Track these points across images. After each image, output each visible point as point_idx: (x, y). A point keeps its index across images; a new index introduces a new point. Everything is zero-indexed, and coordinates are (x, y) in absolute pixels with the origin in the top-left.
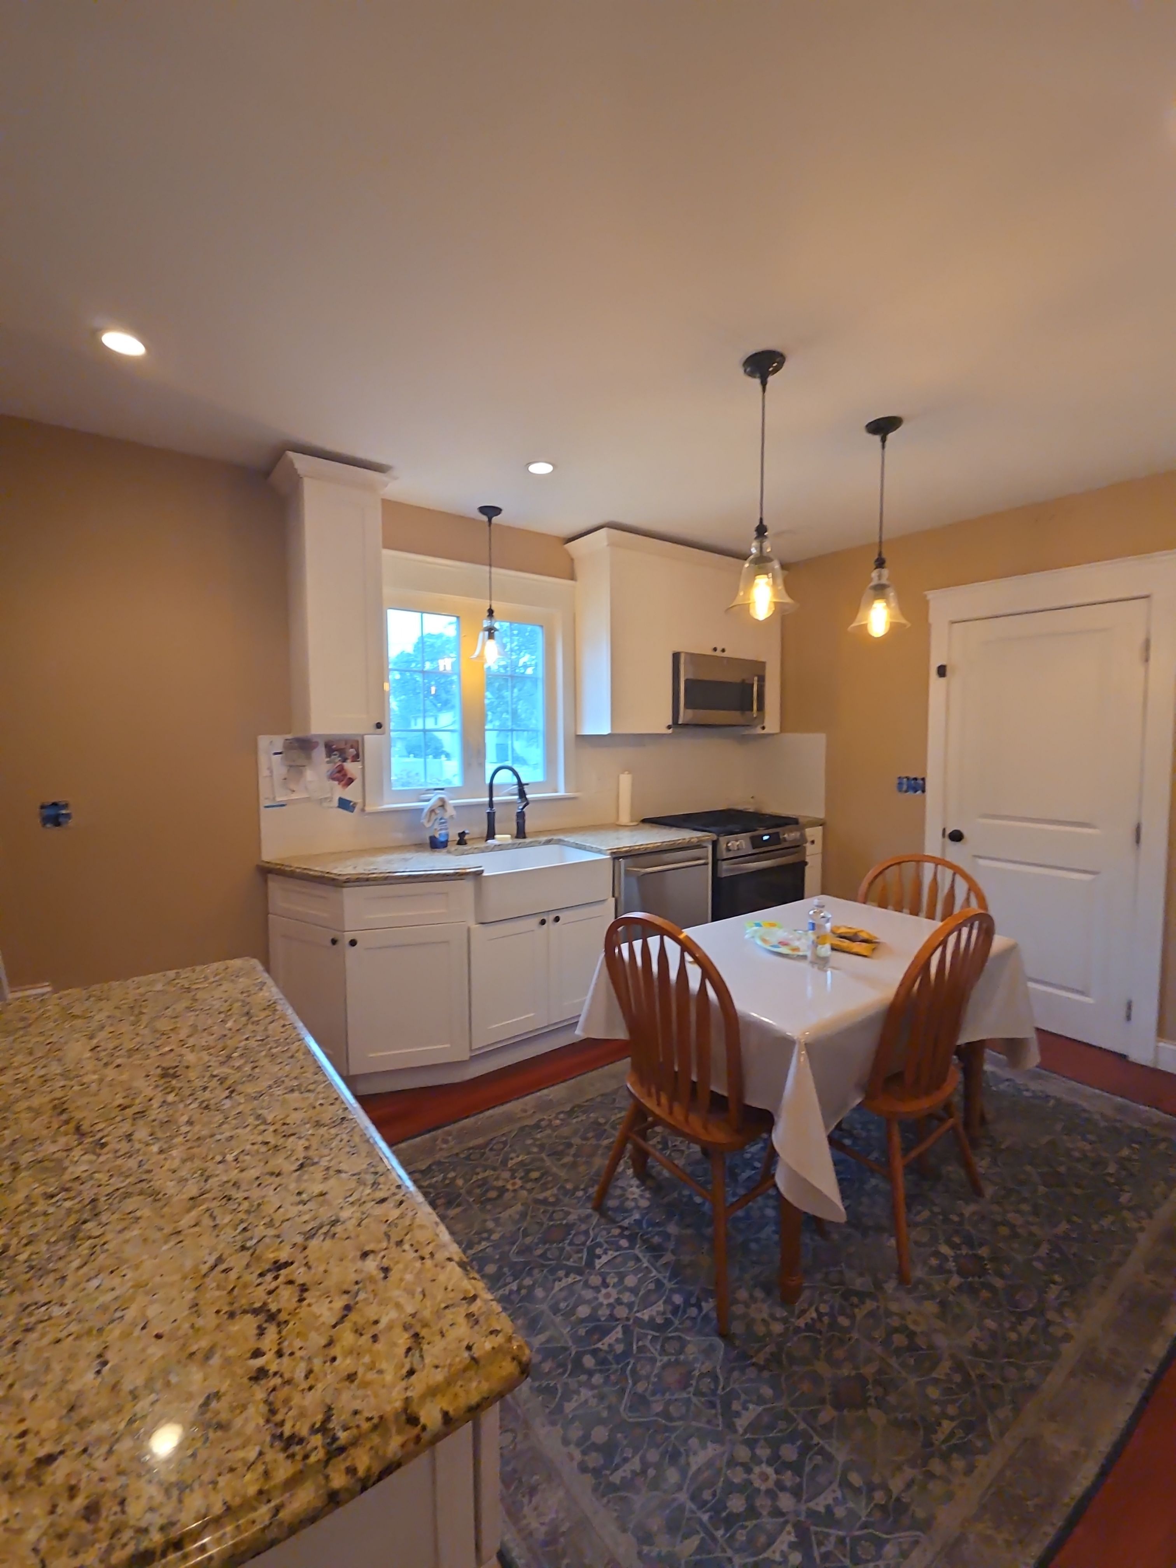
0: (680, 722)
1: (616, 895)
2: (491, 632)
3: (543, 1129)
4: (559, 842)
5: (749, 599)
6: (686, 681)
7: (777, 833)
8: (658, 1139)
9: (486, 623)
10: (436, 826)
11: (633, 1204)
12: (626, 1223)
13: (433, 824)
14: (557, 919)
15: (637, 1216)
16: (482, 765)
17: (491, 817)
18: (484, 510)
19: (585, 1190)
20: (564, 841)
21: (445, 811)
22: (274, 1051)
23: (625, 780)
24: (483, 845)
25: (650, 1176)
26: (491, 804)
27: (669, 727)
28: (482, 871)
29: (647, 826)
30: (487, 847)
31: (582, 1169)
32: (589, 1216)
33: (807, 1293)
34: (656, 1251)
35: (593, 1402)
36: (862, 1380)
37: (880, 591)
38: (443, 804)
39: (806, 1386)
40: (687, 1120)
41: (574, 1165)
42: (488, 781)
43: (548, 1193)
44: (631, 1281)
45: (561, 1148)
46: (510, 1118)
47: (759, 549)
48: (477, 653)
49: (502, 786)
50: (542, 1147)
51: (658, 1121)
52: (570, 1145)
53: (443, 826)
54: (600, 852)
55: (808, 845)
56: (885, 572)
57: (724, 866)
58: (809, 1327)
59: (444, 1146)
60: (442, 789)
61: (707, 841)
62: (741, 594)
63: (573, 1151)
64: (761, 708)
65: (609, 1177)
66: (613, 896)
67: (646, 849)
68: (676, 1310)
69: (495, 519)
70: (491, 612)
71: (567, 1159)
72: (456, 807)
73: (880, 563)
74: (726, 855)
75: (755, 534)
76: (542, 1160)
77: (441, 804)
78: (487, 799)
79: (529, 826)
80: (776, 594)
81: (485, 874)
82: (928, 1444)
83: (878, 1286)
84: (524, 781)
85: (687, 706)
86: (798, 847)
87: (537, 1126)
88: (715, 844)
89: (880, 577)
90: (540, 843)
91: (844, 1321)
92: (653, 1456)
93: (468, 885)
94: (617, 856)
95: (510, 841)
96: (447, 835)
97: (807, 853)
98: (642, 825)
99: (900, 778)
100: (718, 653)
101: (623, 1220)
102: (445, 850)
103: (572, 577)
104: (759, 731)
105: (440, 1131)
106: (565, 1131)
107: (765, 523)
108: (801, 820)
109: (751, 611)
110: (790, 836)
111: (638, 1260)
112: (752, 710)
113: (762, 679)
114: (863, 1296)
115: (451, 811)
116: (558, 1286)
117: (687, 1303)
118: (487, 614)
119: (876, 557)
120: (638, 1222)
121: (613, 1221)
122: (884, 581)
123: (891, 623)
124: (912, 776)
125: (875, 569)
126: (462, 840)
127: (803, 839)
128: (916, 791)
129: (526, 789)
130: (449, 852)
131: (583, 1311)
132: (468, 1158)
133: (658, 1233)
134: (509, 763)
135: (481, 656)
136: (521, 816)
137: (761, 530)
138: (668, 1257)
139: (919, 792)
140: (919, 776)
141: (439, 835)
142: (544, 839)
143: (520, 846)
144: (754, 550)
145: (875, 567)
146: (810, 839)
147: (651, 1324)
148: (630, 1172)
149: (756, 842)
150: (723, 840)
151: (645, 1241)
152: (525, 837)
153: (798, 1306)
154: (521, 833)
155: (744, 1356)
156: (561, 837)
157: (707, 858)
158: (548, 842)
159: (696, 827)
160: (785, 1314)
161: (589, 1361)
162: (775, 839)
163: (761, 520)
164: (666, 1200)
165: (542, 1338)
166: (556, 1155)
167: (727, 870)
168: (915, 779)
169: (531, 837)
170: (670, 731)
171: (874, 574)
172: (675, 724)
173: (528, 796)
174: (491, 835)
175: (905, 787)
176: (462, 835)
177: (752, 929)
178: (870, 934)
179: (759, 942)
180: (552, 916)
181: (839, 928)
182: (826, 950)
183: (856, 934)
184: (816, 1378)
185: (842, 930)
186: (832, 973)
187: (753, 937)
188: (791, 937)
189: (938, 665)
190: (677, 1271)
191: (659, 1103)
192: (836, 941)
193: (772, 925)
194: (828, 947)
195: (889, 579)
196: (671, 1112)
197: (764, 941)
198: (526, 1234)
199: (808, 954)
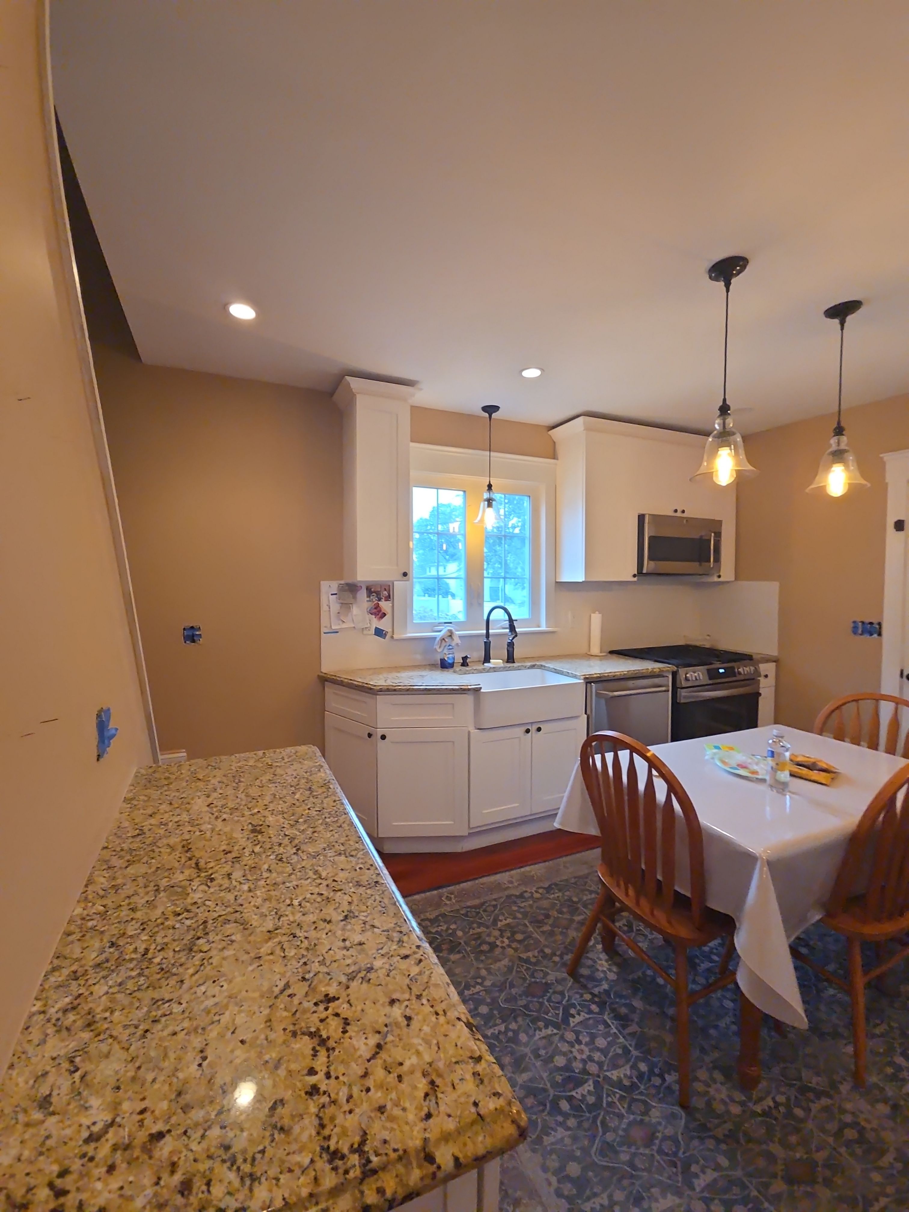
0: (645, 571)
1: (588, 712)
2: (490, 502)
3: (526, 900)
4: (541, 667)
5: (712, 468)
6: (650, 538)
7: (733, 668)
8: (624, 922)
9: (486, 495)
10: (446, 651)
11: (602, 975)
12: (596, 991)
13: (443, 650)
14: (539, 729)
15: (605, 986)
16: (481, 605)
17: (487, 645)
18: (484, 408)
20: (545, 666)
21: (453, 639)
22: (327, 820)
23: (596, 619)
24: (481, 667)
25: (617, 954)
26: (488, 635)
27: (634, 576)
28: (481, 688)
29: (615, 657)
30: (484, 669)
31: (558, 938)
32: (564, 980)
33: (764, 1083)
34: (623, 1020)
35: (568, 1141)
37: (838, 456)
38: (451, 635)
39: (761, 1163)
40: (652, 913)
41: (551, 934)
42: (485, 618)
43: (530, 954)
44: (601, 1042)
45: (541, 917)
47: (722, 425)
48: (478, 518)
49: (497, 621)
50: (525, 914)
51: (624, 908)
52: (547, 916)
53: (451, 652)
54: (575, 677)
55: (762, 679)
56: (844, 439)
57: (683, 693)
58: (766, 1113)
59: (448, 902)
60: (451, 623)
61: (667, 671)
62: (705, 464)
63: (551, 921)
64: (717, 559)
65: (582, 950)
66: (586, 713)
67: (614, 676)
68: (641, 1076)
69: (494, 415)
70: (490, 487)
71: (547, 928)
72: (461, 637)
73: (839, 431)
74: (684, 684)
75: (718, 413)
76: (525, 925)
77: (449, 634)
78: (485, 632)
79: (516, 655)
80: (738, 463)
81: (482, 690)
83: (834, 1085)
84: (514, 618)
85: (650, 558)
86: (753, 680)
87: (521, 896)
88: (675, 674)
89: (839, 443)
90: (525, 667)
91: (799, 1112)
92: (619, 1196)
93: (469, 699)
94: (589, 681)
95: (502, 665)
96: (454, 658)
97: (761, 686)
98: (610, 656)
99: (854, 622)
100: (679, 514)
101: (594, 988)
102: (451, 670)
103: (554, 457)
104: (716, 579)
105: (444, 890)
106: (544, 904)
107: (728, 402)
108: (754, 657)
109: (715, 479)
110: (744, 670)
111: (607, 1026)
112: (710, 561)
113: (718, 535)
114: (819, 1094)
115: (457, 640)
116: (538, 1034)
117: (652, 1072)
118: (487, 488)
119: (835, 425)
120: (607, 992)
121: (585, 987)
122: (843, 446)
123: (850, 484)
124: (867, 621)
125: (834, 436)
126: (465, 662)
127: (757, 673)
128: (871, 635)
129: (515, 623)
130: (455, 672)
131: (560, 1061)
132: (466, 914)
133: (625, 1005)
134: (502, 604)
135: (482, 521)
136: (511, 645)
137: (724, 410)
138: (633, 1028)
139: (875, 635)
140: (875, 621)
141: (448, 658)
142: (529, 664)
143: (509, 669)
144: (717, 426)
145: (833, 434)
146: (763, 673)
147: (619, 1082)
148: (600, 947)
149: (713, 674)
150: (682, 672)
151: (613, 1010)
152: (514, 662)
153: (755, 1093)
154: (510, 659)
155: (703, 1128)
156: (543, 663)
157: (668, 686)
158: (533, 667)
159: (658, 659)
160: (743, 1098)
161: (564, 1105)
162: (730, 672)
163: (725, 400)
164: (630, 977)
165: (525, 1077)
166: (537, 923)
167: (686, 697)
168: (871, 623)
169: (518, 662)
170: (635, 579)
171: (833, 441)
172: (640, 572)
173: (517, 630)
174: (487, 659)
175: (860, 631)
176: (465, 658)
177: (710, 752)
178: (827, 764)
179: (719, 763)
180: (535, 727)
181: (796, 756)
182: (784, 776)
183: (814, 764)
184: (771, 1158)
185: (800, 759)
186: (790, 797)
187: (713, 758)
188: (750, 761)
189: (896, 520)
190: (641, 1042)
191: (627, 894)
192: (796, 769)
193: (732, 749)
194: (787, 773)
195: (847, 445)
196: (638, 903)
197: (724, 762)
198: (512, 986)
199: (767, 778)
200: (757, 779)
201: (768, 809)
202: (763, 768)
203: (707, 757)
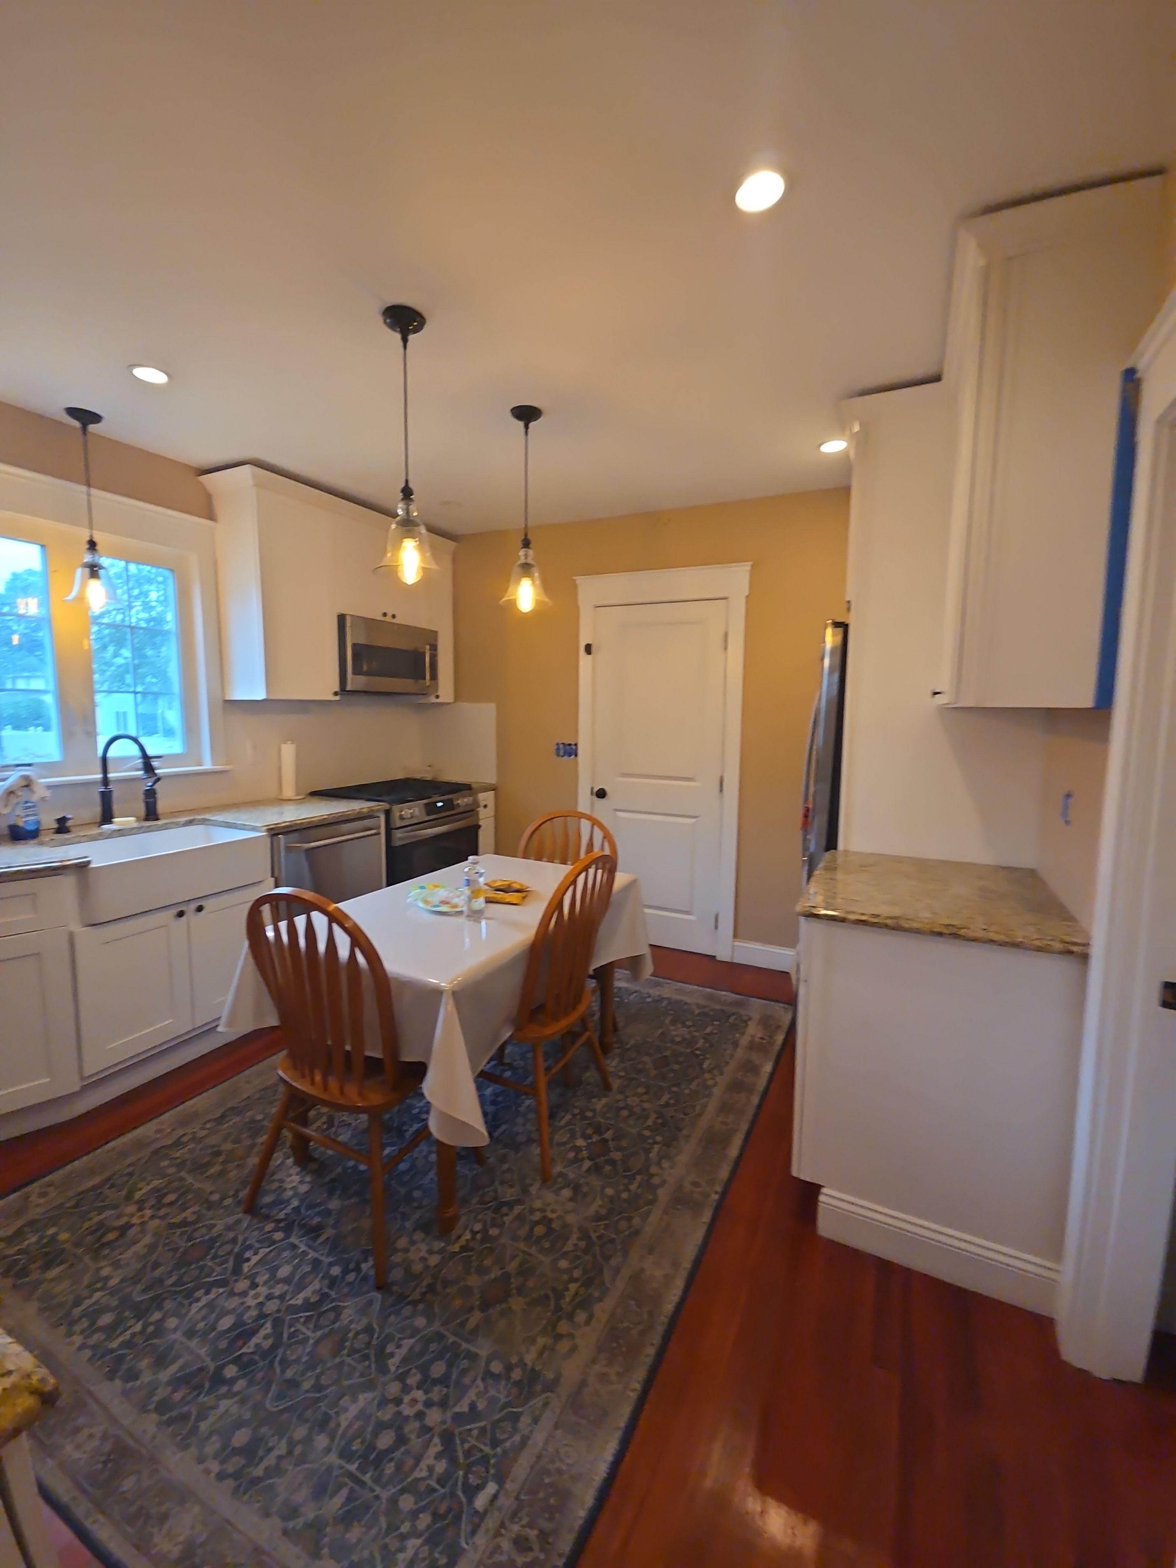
0: (349, 688)
1: (276, 874)
2: (94, 570)
3: (185, 1144)
4: (204, 822)
5: (397, 562)
6: (354, 645)
7: (451, 800)
8: (324, 1119)
9: (88, 558)
10: (19, 811)
11: (290, 1193)
12: (282, 1215)
13: (13, 810)
14: (200, 909)
15: (295, 1203)
16: (92, 734)
17: (106, 799)
18: (73, 412)
19: (235, 1196)
20: (208, 820)
21: (33, 792)
23: (288, 751)
24: (95, 831)
25: (313, 1159)
26: (106, 781)
27: (336, 694)
28: (89, 862)
29: (315, 799)
30: (101, 834)
31: (233, 1174)
32: (238, 1222)
33: (463, 1220)
34: (313, 1232)
35: (234, 1409)
36: (506, 1277)
37: (526, 569)
38: (27, 784)
39: (458, 1303)
40: (342, 1092)
41: (222, 1173)
42: (99, 754)
43: (187, 1213)
44: (284, 1271)
46: (139, 1144)
47: (406, 511)
48: (74, 594)
49: (122, 760)
50: (181, 1166)
51: (315, 1102)
52: (218, 1154)
53: (29, 811)
54: (254, 829)
55: (481, 810)
56: (531, 552)
57: (398, 834)
58: (464, 1249)
59: (42, 1201)
60: (29, 765)
61: (378, 810)
62: (389, 555)
64: (434, 677)
65: (262, 1172)
66: (272, 876)
67: (309, 823)
68: (333, 1282)
69: (92, 428)
70: (92, 545)
71: (215, 1169)
72: (50, 787)
73: (526, 544)
74: (399, 823)
75: (401, 495)
76: (182, 1179)
77: (24, 783)
78: (99, 776)
79: (161, 806)
80: (424, 559)
81: (92, 865)
82: (559, 1309)
83: (525, 1191)
84: (150, 752)
85: (355, 672)
86: (472, 811)
87: (178, 1144)
88: (388, 813)
89: (526, 556)
90: (178, 825)
91: (494, 1232)
92: (300, 1432)
93: (68, 882)
94: (274, 832)
95: (136, 825)
96: (38, 822)
97: (481, 817)
98: (309, 798)
99: (557, 744)
100: (388, 619)
101: (278, 1213)
102: (35, 841)
103: (211, 516)
104: (433, 700)
105: (35, 1185)
106: (214, 1140)
107: (411, 485)
108: (474, 786)
109: (400, 574)
110: (463, 801)
111: (294, 1247)
112: (425, 679)
113: (434, 648)
114: (511, 1205)
115: (40, 792)
116: (196, 1307)
117: (346, 1272)
118: (87, 546)
119: (523, 537)
120: (297, 1210)
121: (267, 1218)
122: (530, 561)
123: (536, 600)
124: (567, 742)
125: (523, 548)
126: (62, 826)
127: (476, 804)
128: (570, 756)
129: (155, 763)
130: (41, 844)
131: (226, 1323)
132: (77, 1205)
133: (319, 1214)
134: (133, 732)
135: (81, 598)
136: (150, 794)
137: (407, 493)
138: (329, 1233)
139: (573, 757)
140: (573, 743)
141: (25, 821)
142: (183, 819)
143: (149, 830)
144: (400, 512)
145: (521, 546)
146: (482, 803)
147: (307, 1306)
148: (290, 1161)
149: (431, 808)
150: (396, 808)
151: (302, 1226)
152: (157, 819)
153: (454, 1234)
154: (151, 814)
155: (402, 1298)
156: (207, 816)
157: (379, 827)
158: (190, 823)
159: (370, 797)
160: (443, 1245)
161: (231, 1371)
162: (449, 805)
163: (407, 481)
164: (327, 1179)
165: (173, 1369)
166: (199, 1168)
167: (401, 839)
168: (570, 745)
169: (165, 818)
170: (337, 698)
171: (522, 553)
172: (343, 690)
173: (157, 771)
174: (107, 817)
175: (562, 753)
176: (62, 821)
177: (415, 892)
178: (522, 885)
179: (421, 905)
180: (194, 905)
181: (495, 881)
182: (479, 903)
183: (509, 886)
184: (467, 1291)
185: (498, 884)
186: (486, 924)
187: (415, 900)
188: (451, 895)
189: (586, 644)
190: (335, 1246)
191: (313, 1083)
192: (492, 894)
193: (436, 886)
194: (481, 900)
195: (533, 559)
196: (326, 1088)
197: (426, 902)
198: (156, 1265)
199: (465, 909)
200: (457, 912)
201: (467, 940)
202: (460, 899)
203: (409, 900)
